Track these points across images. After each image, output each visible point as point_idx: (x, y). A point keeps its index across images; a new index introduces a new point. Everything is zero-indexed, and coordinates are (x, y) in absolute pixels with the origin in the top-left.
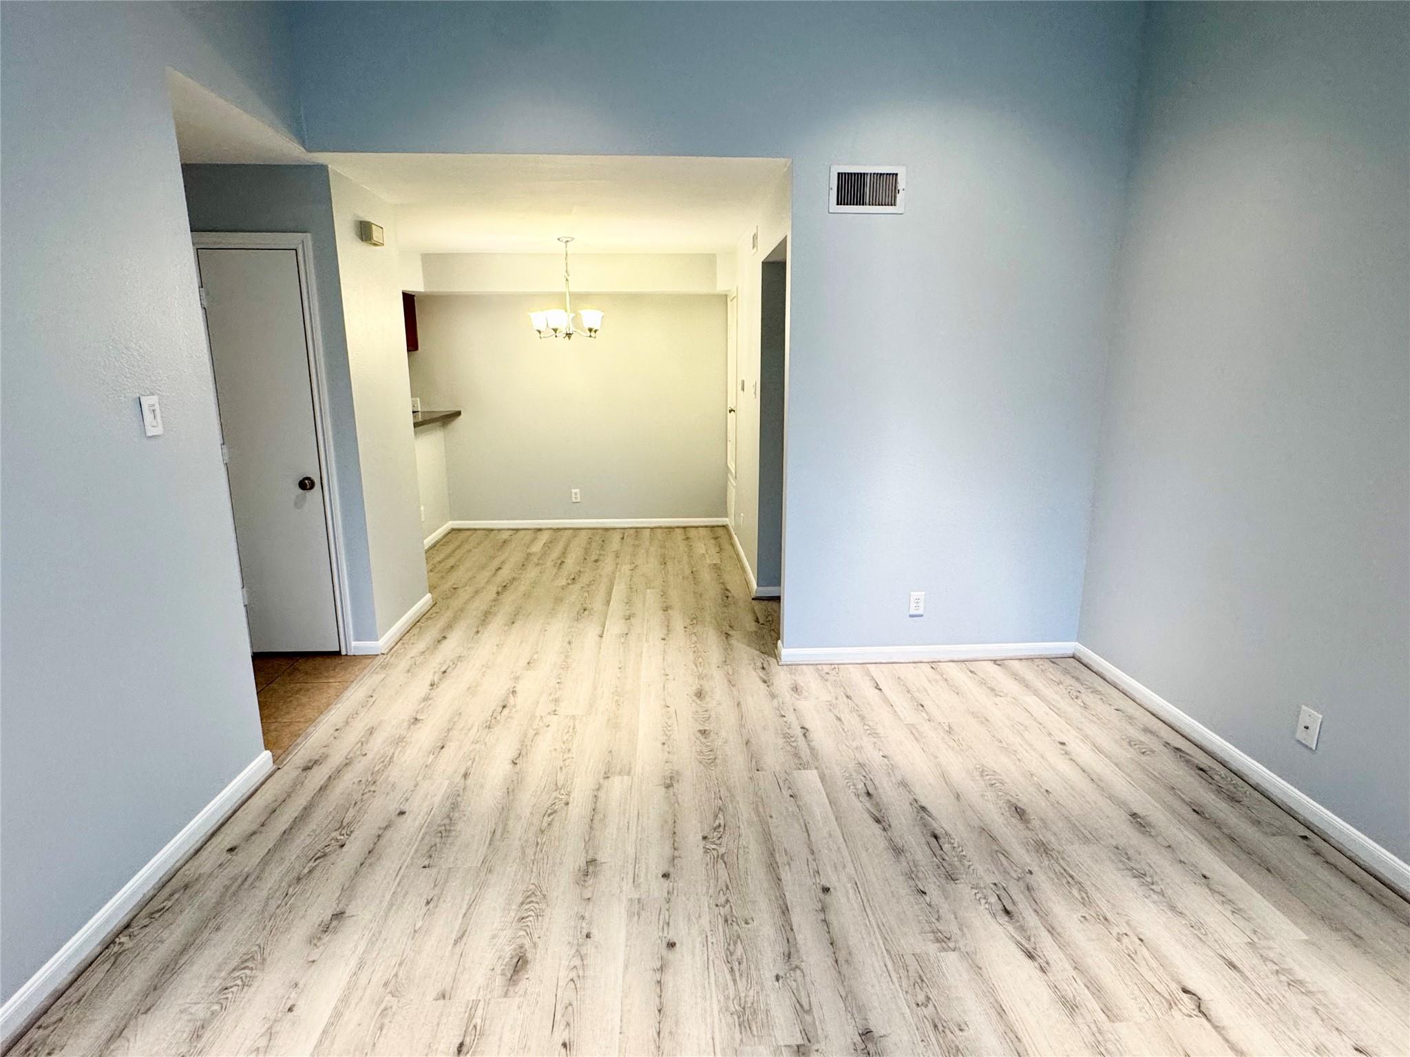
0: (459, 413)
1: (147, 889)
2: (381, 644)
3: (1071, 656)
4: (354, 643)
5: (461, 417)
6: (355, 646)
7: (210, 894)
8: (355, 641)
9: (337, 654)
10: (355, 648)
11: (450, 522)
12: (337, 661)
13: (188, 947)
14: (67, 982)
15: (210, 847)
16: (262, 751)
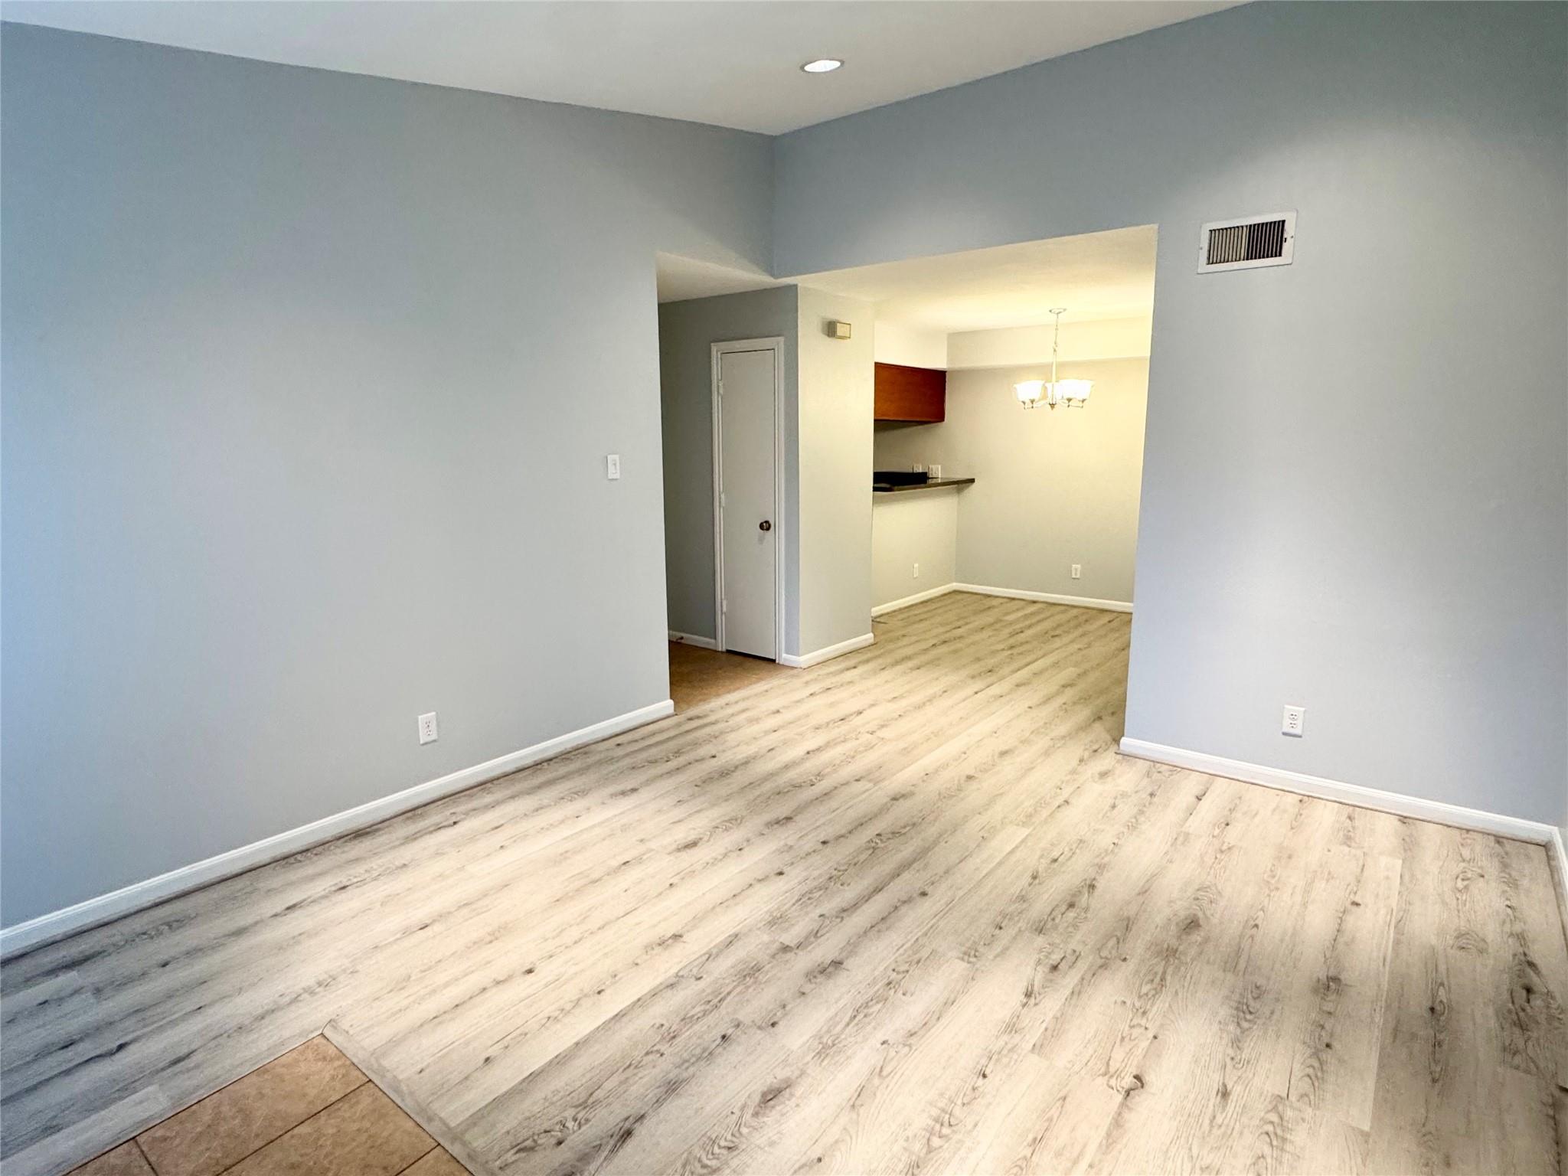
0: (972, 481)
1: (569, 746)
2: (803, 660)
3: (1543, 843)
4: (784, 655)
5: (974, 485)
6: (784, 658)
7: (591, 760)
8: (787, 653)
9: (774, 661)
10: (785, 659)
11: (954, 584)
12: (771, 666)
13: (563, 777)
14: (511, 771)
15: (610, 741)
16: (666, 699)
